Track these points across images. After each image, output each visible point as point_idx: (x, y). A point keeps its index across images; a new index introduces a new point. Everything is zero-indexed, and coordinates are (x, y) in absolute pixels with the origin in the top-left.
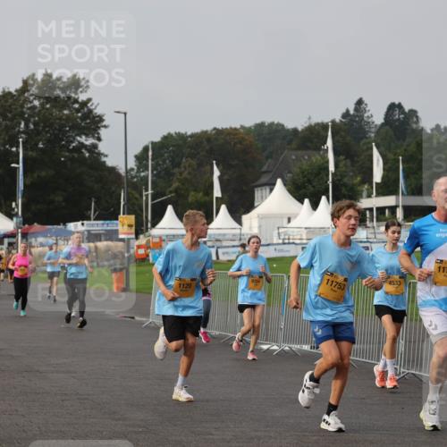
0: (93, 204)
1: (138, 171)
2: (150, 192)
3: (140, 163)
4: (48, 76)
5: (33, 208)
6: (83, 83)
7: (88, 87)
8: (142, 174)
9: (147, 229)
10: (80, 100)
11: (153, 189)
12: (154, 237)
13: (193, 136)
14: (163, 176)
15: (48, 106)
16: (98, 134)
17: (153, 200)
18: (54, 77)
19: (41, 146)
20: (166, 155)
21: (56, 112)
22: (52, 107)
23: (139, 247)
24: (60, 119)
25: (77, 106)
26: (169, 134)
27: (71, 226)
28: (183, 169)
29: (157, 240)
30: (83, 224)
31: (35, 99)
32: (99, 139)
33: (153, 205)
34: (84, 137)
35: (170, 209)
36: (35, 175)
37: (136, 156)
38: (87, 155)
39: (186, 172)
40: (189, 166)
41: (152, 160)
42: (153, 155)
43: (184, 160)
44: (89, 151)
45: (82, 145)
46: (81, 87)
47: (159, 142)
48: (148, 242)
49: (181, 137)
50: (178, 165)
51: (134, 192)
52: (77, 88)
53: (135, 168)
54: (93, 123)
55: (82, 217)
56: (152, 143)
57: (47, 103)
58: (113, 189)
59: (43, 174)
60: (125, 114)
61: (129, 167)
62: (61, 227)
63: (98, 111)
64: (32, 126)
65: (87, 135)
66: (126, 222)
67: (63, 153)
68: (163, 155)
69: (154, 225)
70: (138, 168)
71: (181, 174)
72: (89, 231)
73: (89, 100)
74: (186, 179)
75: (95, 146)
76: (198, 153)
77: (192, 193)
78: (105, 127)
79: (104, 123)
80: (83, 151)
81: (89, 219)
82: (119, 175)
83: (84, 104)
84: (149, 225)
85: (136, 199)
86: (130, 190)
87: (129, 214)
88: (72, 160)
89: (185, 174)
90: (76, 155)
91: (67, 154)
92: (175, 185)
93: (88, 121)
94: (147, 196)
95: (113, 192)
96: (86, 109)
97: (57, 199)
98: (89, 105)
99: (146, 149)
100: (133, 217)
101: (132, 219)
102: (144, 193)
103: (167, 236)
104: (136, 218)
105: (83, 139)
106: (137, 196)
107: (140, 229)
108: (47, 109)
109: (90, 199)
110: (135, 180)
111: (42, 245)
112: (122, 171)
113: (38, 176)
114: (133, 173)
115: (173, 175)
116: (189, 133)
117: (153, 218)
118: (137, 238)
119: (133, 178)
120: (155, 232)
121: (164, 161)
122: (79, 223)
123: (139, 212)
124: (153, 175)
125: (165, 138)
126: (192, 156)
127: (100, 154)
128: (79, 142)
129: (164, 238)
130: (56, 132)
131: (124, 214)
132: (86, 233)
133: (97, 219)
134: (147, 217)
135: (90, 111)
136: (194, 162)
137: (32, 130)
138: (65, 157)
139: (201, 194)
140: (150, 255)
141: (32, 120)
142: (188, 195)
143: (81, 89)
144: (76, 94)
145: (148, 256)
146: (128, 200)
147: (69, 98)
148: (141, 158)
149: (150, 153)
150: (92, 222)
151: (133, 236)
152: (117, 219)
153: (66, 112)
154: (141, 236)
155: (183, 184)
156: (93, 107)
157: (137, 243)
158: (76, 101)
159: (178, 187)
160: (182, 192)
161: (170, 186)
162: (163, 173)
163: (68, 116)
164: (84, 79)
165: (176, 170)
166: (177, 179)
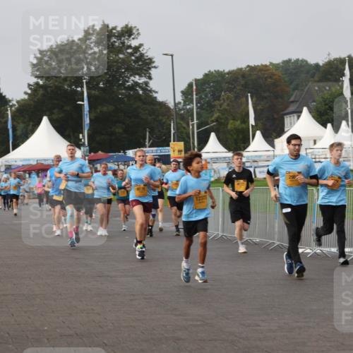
0: (148, 133)
1: (185, 105)
2: (195, 121)
3: (186, 97)
5: (98, 139)
6: (134, 31)
7: (139, 34)
8: (188, 107)
10: (133, 46)
11: (197, 119)
13: (229, 73)
14: (206, 107)
16: (149, 74)
17: (198, 128)
18: (110, 27)
19: (101, 85)
20: (207, 90)
21: (113, 57)
22: (110, 52)
24: (117, 62)
25: (130, 51)
26: (210, 71)
27: (130, 153)
28: (222, 101)
32: (150, 78)
33: (198, 133)
34: (137, 77)
35: (213, 136)
36: (98, 111)
37: (182, 92)
38: (141, 92)
39: (225, 104)
40: (228, 98)
41: (196, 95)
43: (223, 93)
44: (143, 89)
45: (136, 84)
46: (133, 34)
47: (201, 79)
49: (220, 74)
50: (218, 98)
51: (182, 122)
52: (130, 36)
53: (182, 102)
54: (144, 65)
55: (139, 144)
56: (196, 80)
58: (164, 120)
59: (105, 109)
60: (172, 56)
61: (177, 102)
62: (121, 154)
65: (140, 76)
66: (177, 148)
67: (120, 91)
68: (205, 90)
69: (200, 150)
70: (185, 102)
71: (221, 106)
73: (141, 45)
74: (226, 110)
75: (147, 84)
76: (235, 87)
77: (231, 122)
78: (155, 67)
79: (154, 65)
80: (137, 88)
82: (168, 108)
83: (137, 49)
85: (184, 128)
86: (178, 120)
87: (178, 141)
88: (129, 96)
89: (225, 106)
90: (131, 93)
91: (123, 91)
92: (216, 115)
93: (140, 63)
94: (193, 125)
95: (164, 123)
96: (138, 55)
97: (117, 130)
98: (141, 49)
99: (190, 85)
100: (182, 143)
101: (181, 145)
102: (191, 123)
103: (211, 159)
104: (185, 144)
105: (137, 78)
106: (185, 125)
109: (145, 129)
110: (182, 112)
112: (171, 105)
113: (100, 111)
114: (180, 106)
115: (214, 106)
116: (226, 71)
117: (199, 144)
119: (180, 110)
121: (206, 96)
123: (186, 139)
124: (198, 108)
125: (206, 75)
126: (230, 92)
127: (151, 91)
128: (134, 81)
129: (209, 160)
130: (114, 73)
131: (174, 141)
133: (150, 147)
134: (193, 144)
135: (142, 55)
136: (231, 95)
138: (121, 94)
139: (239, 122)
142: (228, 124)
143: (133, 37)
144: (130, 41)
146: (178, 129)
147: (123, 43)
148: (187, 93)
149: (194, 87)
150: (148, 149)
152: (168, 146)
153: (121, 56)
155: (223, 114)
156: (144, 51)
158: (130, 47)
159: (219, 116)
160: (223, 121)
161: (212, 116)
162: (206, 105)
163: (123, 59)
164: (135, 27)
165: (217, 103)
166: (218, 110)
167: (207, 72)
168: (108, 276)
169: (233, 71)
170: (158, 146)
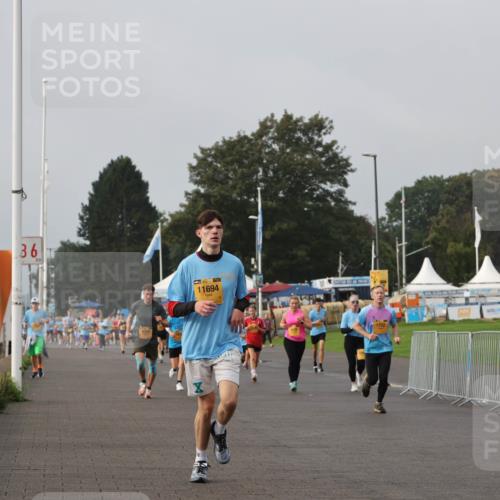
0: (341, 258)
1: (390, 221)
2: (404, 243)
3: (392, 211)
4: (288, 118)
5: (274, 264)
6: (327, 123)
7: (331, 127)
8: (395, 224)
9: (401, 285)
10: (324, 143)
11: (407, 240)
12: (409, 293)
13: (450, 179)
14: (418, 224)
15: (288, 150)
16: (345, 180)
17: (407, 252)
18: (294, 118)
19: (281, 195)
20: (421, 202)
21: (297, 157)
22: (293, 151)
23: (393, 305)
24: (303, 164)
25: (320, 149)
26: (424, 178)
27: (317, 284)
28: (440, 217)
29: (413, 297)
30: (330, 281)
31: (274, 142)
32: (346, 185)
33: (407, 259)
34: (328, 183)
35: (427, 262)
36: (276, 228)
37: (387, 204)
38: (333, 204)
39: (444, 221)
40: (447, 214)
41: (406, 208)
42: (405, 202)
43: (441, 207)
44: (335, 200)
45: (328, 193)
46: (325, 127)
47: (413, 188)
48: (403, 299)
49: (438, 181)
50: (435, 212)
51: (386, 244)
52: (320, 130)
53: (387, 217)
54: (338, 168)
55: (330, 272)
56: (406, 189)
57: (287, 147)
58: (363, 241)
59: (285, 226)
60: (375, 157)
61: (380, 217)
62: (306, 284)
63: (344, 155)
64: (271, 173)
65: (332, 182)
66: (378, 278)
67: (306, 202)
68: (417, 202)
69: (409, 281)
70: (390, 217)
71: (438, 223)
72: (336, 289)
73: (334, 142)
74: (444, 228)
75: (341, 193)
76: (457, 199)
77: (451, 244)
78: (352, 171)
79: (352, 167)
80: (329, 199)
81: (336, 274)
82: (368, 226)
83: (329, 147)
84: (404, 281)
85: (389, 251)
86: (381, 241)
87: (381, 268)
88: (316, 209)
89: (443, 223)
90: (321, 205)
91: (310, 203)
92: (432, 235)
93: (333, 166)
94: (400, 248)
95: (362, 245)
96: (330, 153)
97: (299, 253)
98: (334, 148)
99: (398, 196)
100: (386, 272)
101: (384, 274)
102: (398, 245)
103: (424, 292)
104: (389, 273)
105: (328, 187)
106: (389, 248)
107: (394, 285)
108: (288, 154)
109: (338, 253)
110: (387, 230)
111: (284, 305)
112: (372, 221)
113: (280, 229)
114: (385, 223)
115: (429, 223)
116: (446, 177)
117: (407, 273)
118: (390, 295)
119: (384, 228)
120: (411, 288)
121: (419, 210)
122: (326, 280)
123: (392, 266)
124: (407, 225)
125: (419, 182)
126: (451, 202)
127: (347, 202)
128: (323, 189)
129: (420, 295)
130: (298, 179)
131: (375, 268)
132: (333, 291)
133: (343, 275)
134: (401, 272)
135: (336, 155)
136: (452, 209)
137: (271, 178)
138: (308, 206)
139: (461, 245)
140: (406, 314)
141: (271, 167)
142: (446, 247)
143: (324, 131)
144: (320, 136)
145: (403, 315)
146: (380, 252)
147: (311, 140)
148: (393, 206)
149: (403, 199)
150: (340, 278)
151: (387, 293)
152: (368, 275)
153: (308, 156)
154: (395, 293)
155: (441, 234)
156: (338, 151)
157: (391, 301)
158: (319, 144)
159: (435, 238)
160: (440, 243)
161: (426, 237)
162: (419, 221)
163: (310, 161)
164: (327, 119)
165: (433, 219)
166: (434, 228)
167: (420, 179)
168: (285, 446)
169: (455, 177)
170: (354, 275)
